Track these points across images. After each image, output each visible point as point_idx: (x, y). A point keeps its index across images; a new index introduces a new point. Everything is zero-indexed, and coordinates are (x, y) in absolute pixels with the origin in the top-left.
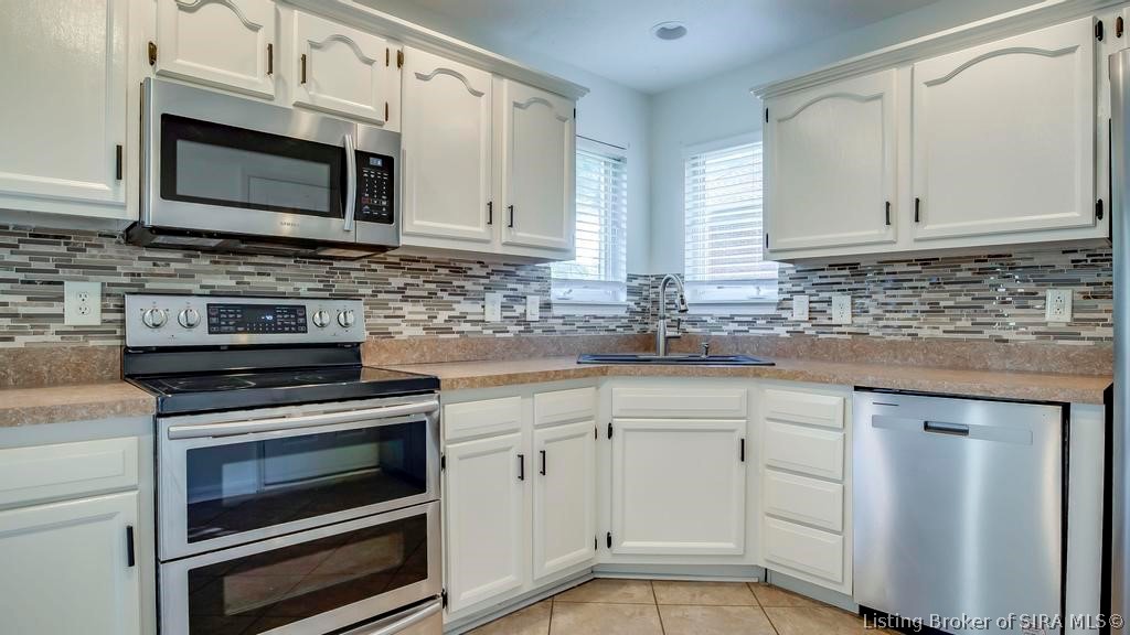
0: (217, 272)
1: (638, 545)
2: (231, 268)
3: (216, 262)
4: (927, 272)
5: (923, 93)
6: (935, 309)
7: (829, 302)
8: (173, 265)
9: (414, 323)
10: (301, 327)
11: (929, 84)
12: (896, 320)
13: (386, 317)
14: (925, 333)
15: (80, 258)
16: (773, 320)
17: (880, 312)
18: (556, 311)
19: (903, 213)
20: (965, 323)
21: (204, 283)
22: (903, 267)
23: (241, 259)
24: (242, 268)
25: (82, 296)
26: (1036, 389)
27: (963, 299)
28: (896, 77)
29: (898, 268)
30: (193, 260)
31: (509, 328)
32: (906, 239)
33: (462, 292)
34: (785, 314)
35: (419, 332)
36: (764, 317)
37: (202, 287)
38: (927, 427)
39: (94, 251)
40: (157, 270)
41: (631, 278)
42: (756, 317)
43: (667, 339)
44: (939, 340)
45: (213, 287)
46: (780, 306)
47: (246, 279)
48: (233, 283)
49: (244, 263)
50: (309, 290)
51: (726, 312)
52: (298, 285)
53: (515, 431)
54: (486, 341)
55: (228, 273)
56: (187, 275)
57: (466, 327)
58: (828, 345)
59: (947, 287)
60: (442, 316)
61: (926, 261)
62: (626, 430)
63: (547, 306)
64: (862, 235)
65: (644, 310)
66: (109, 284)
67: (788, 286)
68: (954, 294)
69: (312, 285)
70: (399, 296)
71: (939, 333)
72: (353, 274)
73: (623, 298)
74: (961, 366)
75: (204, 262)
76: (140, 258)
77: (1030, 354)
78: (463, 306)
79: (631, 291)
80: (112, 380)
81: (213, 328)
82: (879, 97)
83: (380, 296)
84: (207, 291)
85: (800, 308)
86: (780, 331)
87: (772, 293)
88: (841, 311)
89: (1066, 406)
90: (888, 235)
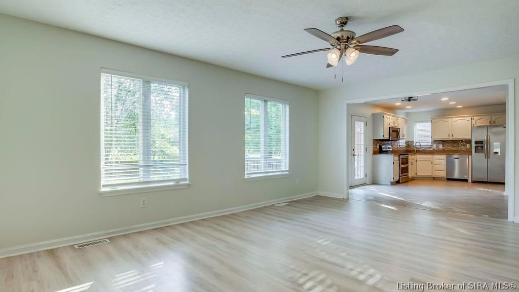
1: (419, 174)
4: (453, 142)
5: (453, 122)
6: (454, 146)
7: (439, 145)
12: (448, 147)
14: (453, 149)
16: (430, 148)
17: (446, 146)
19: (451, 135)
20: (457, 148)
22: (450, 141)
26: (465, 154)
28: (450, 120)
32: (451, 138)
38: (454, 158)
41: (406, 141)
42: (427, 147)
43: (416, 150)
46: (431, 146)
57: (394, 149)
58: (439, 151)
60: (393, 147)
62: (418, 161)
64: (445, 137)
67: (433, 143)
68: (456, 144)
73: (405, 144)
74: (456, 153)
77: (465, 151)
82: (448, 122)
85: (435, 146)
86: (432, 149)
87: (430, 144)
88: (441, 146)
89: (468, 155)
90: (449, 138)
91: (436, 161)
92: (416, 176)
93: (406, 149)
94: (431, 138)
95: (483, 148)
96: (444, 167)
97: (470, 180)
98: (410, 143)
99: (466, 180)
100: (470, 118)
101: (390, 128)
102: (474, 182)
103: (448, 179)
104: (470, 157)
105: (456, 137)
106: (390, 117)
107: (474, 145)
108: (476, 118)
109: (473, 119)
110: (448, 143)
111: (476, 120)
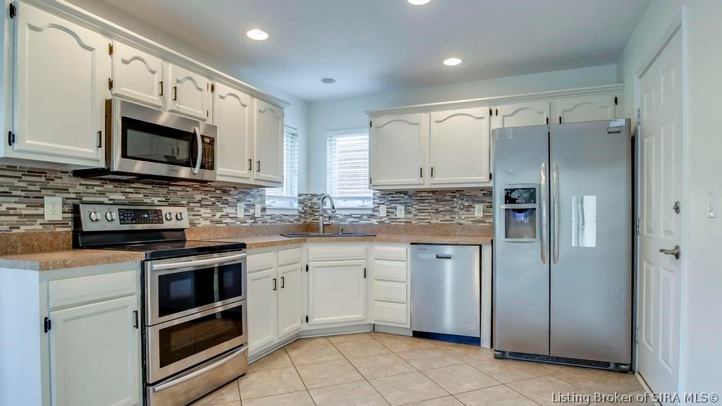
0: (116, 192)
2: (123, 189)
3: (117, 187)
4: (435, 196)
5: (434, 125)
6: (437, 212)
7: (395, 208)
8: (96, 188)
9: (206, 219)
10: (160, 221)
11: (436, 122)
12: (422, 216)
13: (193, 215)
14: (434, 221)
15: (52, 184)
16: (371, 216)
17: (416, 212)
18: (268, 212)
19: (427, 173)
20: (448, 217)
21: (110, 198)
22: (425, 194)
23: (128, 185)
24: (128, 190)
25: (53, 204)
26: (472, 241)
27: (448, 208)
28: (424, 117)
29: (423, 194)
30: (105, 185)
31: (247, 221)
32: (428, 183)
33: (226, 202)
34: (376, 214)
35: (208, 223)
36: (367, 215)
37: (109, 200)
38: (437, 257)
39: (58, 180)
40: (88, 191)
41: (300, 195)
42: (362, 215)
43: (324, 225)
44: (439, 224)
45: (114, 200)
46: (374, 210)
47: (130, 195)
48: (123, 198)
49: (129, 188)
50: (159, 201)
51: (348, 213)
52: (153, 198)
53: (271, 268)
54: (238, 228)
55: (122, 192)
56: (102, 194)
57: (228, 220)
58: (395, 227)
59: (442, 203)
60: (218, 215)
61: (434, 192)
62: (315, 267)
63: (264, 209)
64: (410, 180)
65: (306, 212)
66: (66, 198)
67: (377, 201)
68: (444, 206)
69: (159, 199)
70: (199, 205)
71: (438, 221)
72: (178, 193)
73: (296, 205)
74: (447, 234)
75: (110, 186)
76: (81, 185)
77: (469, 228)
78: (227, 210)
79: (300, 202)
80: (68, 249)
81: (122, 221)
82: (418, 124)
83: (191, 204)
84: (112, 202)
85: (383, 211)
86: (374, 221)
87: (369, 204)
88: (400, 212)
89: (481, 246)
90: (420, 181)
91: (378, 268)
92: (305, 327)
93: (302, 220)
94: (368, 182)
95: (533, 222)
96: (402, 290)
97: (485, 343)
98: (315, 200)
99: (475, 341)
100: (484, 111)
101: (109, 104)
102: (502, 356)
103: (418, 335)
104: (487, 251)
105: (444, 180)
106: (118, 46)
107: (500, 206)
108: (503, 109)
109: (494, 113)
110: (422, 200)
111: (504, 116)
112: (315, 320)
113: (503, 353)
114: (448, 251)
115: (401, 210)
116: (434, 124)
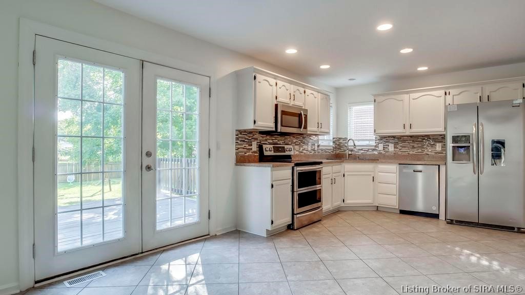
1: (349, 201)
4: (412, 139)
6: (413, 147)
7: (388, 146)
9: (297, 151)
10: (285, 152)
11: (413, 99)
12: (404, 150)
14: (411, 153)
15: (254, 137)
16: (374, 150)
17: (401, 148)
18: (320, 148)
19: (407, 126)
20: (420, 151)
21: (269, 142)
22: (406, 138)
24: (273, 138)
25: (254, 145)
26: (434, 163)
27: (420, 145)
28: (406, 97)
29: (405, 138)
31: (312, 152)
32: (408, 132)
33: (304, 143)
34: (377, 148)
35: (297, 153)
36: (371, 149)
38: (414, 171)
39: (255, 135)
40: (263, 139)
41: (334, 138)
42: (369, 149)
43: (349, 154)
44: (414, 154)
46: (375, 146)
48: (273, 142)
51: (361, 148)
52: (281, 142)
53: (331, 174)
54: (309, 155)
56: (267, 140)
57: (305, 152)
58: (388, 156)
59: (416, 142)
60: (301, 149)
61: (411, 137)
62: (348, 175)
63: (318, 146)
64: (398, 130)
65: (336, 148)
66: (257, 142)
67: (378, 141)
68: (418, 144)
69: (283, 142)
70: (294, 144)
71: (414, 153)
72: (288, 139)
73: (331, 144)
74: (419, 159)
75: (268, 137)
76: (261, 137)
77: (433, 157)
78: (305, 147)
79: (334, 142)
81: (275, 151)
82: (402, 100)
85: (381, 147)
86: (376, 153)
87: (373, 143)
88: (391, 148)
89: (439, 166)
90: (404, 131)
91: (380, 176)
92: (343, 205)
93: (334, 152)
94: (373, 131)
95: (468, 153)
96: (394, 189)
97: (442, 217)
98: (341, 141)
99: (436, 216)
100: (442, 92)
101: (276, 106)
102: (451, 222)
103: (403, 212)
104: (443, 168)
105: (418, 130)
106: (279, 82)
107: (450, 145)
108: (453, 92)
109: (448, 93)
110: (404, 141)
111: (453, 96)
112: (347, 201)
113: (452, 220)
114: (420, 168)
115: (391, 146)
116: (411, 100)
